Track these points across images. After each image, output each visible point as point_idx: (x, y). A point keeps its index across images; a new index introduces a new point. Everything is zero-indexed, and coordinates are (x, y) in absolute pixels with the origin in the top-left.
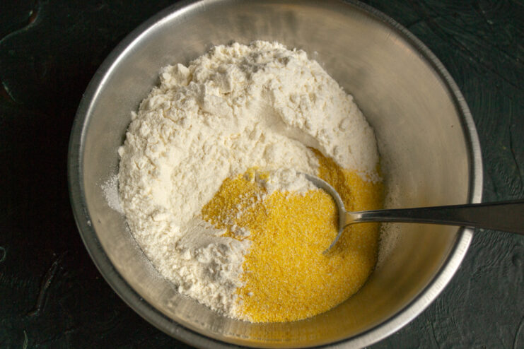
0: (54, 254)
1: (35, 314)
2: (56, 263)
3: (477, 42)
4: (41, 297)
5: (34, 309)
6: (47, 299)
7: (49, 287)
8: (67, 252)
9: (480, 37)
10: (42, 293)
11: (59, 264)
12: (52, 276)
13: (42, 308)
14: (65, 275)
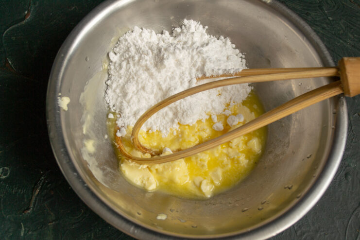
0: (42, 172)
1: (29, 211)
2: (43, 178)
3: (321, 31)
4: (33, 201)
5: (28, 209)
6: (37, 202)
7: (38, 194)
8: (49, 171)
9: (324, 28)
10: (34, 198)
11: (44, 179)
12: (40, 187)
13: (33, 208)
14: (49, 186)
